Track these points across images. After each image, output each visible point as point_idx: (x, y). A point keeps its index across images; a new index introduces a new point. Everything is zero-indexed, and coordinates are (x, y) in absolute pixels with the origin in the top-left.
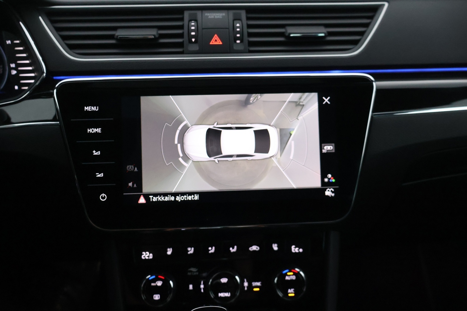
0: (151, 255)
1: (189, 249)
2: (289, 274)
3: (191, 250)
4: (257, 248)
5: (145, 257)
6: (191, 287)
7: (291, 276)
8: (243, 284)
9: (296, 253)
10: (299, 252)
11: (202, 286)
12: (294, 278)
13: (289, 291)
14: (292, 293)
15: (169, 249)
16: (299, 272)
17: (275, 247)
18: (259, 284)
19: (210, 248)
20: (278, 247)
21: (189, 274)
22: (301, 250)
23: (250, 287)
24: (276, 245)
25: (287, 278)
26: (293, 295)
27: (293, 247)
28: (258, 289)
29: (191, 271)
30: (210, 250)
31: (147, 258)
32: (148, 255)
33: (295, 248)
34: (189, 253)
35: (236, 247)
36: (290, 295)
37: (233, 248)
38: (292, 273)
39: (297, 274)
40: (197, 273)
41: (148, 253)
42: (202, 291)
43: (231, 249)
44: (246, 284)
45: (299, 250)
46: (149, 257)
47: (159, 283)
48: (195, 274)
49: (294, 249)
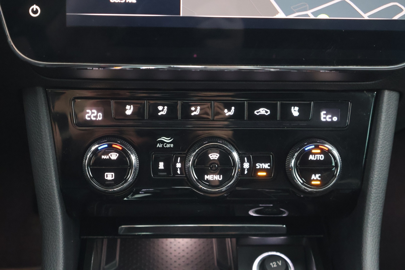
0: (100, 114)
1: (160, 108)
2: (314, 151)
3: (163, 110)
4: (267, 112)
5: (89, 117)
6: (161, 165)
7: (318, 156)
8: (242, 165)
9: (327, 122)
10: (332, 122)
11: (179, 165)
12: (321, 157)
13: (313, 177)
14: (317, 180)
15: (128, 107)
16: (329, 151)
17: (295, 112)
18: (266, 166)
19: (193, 109)
20: (299, 111)
21: (159, 145)
22: (335, 119)
23: (253, 169)
24: (297, 108)
25: (311, 157)
26: (318, 183)
27: (323, 113)
28: (264, 174)
29: (163, 142)
30: (193, 111)
31: (94, 119)
32: (95, 115)
33: (326, 114)
34: (160, 114)
35: (233, 108)
36: (313, 183)
37: (229, 110)
38: (319, 151)
39: (327, 153)
40: (172, 145)
41: (94, 111)
42: (179, 172)
43: (226, 111)
44: (246, 165)
45: (331, 118)
46: (96, 117)
47: (114, 156)
48: (168, 146)
49: (325, 116)
